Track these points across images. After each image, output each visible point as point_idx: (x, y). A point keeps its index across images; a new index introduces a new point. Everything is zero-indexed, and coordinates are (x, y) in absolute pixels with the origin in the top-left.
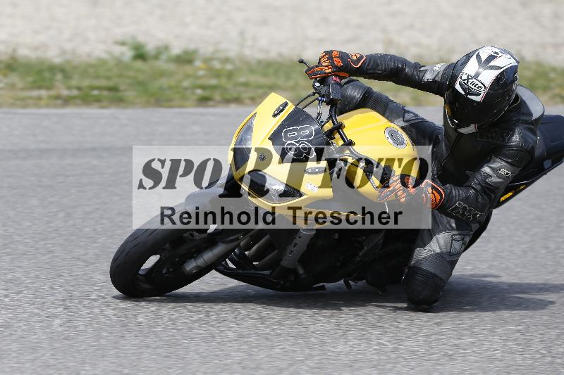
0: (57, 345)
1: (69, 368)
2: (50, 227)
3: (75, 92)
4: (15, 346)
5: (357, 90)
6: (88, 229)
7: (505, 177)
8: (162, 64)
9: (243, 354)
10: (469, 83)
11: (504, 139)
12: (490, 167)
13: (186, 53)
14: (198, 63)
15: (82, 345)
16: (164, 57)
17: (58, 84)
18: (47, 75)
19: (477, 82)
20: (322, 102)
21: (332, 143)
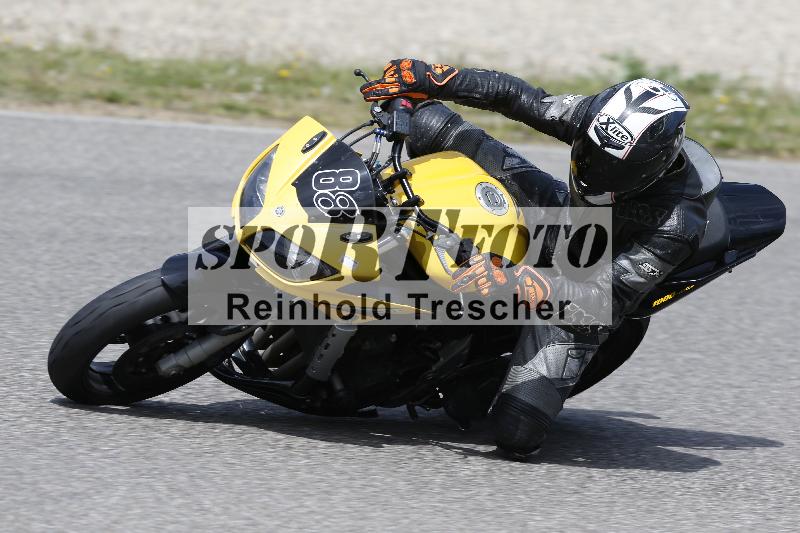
5: (437, 118)
7: (650, 278)
10: (609, 129)
11: (655, 220)
12: (631, 260)
13: (703, 78)
14: (719, 95)
19: (622, 130)
20: (382, 135)
21: (391, 198)
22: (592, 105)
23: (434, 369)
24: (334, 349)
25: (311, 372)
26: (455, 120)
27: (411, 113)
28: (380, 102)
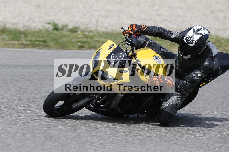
0: (18, 144)
2: (17, 97)
3: (29, 42)
5: (143, 39)
6: (32, 98)
7: (200, 78)
8: (64, 32)
10: (189, 39)
12: (195, 73)
13: (74, 28)
14: (79, 32)
15: (28, 145)
16: (65, 29)
17: (22, 39)
18: (18, 35)
19: (192, 39)
20: (129, 44)
22: (184, 33)
23: (143, 104)
26: (147, 39)
28: (128, 36)
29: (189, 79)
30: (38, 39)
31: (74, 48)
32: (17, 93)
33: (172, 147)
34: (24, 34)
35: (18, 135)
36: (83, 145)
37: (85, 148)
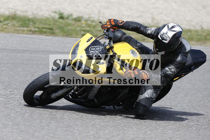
0: (26, 124)
1: (30, 133)
3: (37, 29)
4: (11, 123)
5: (120, 33)
7: (174, 72)
8: (69, 21)
9: (95, 132)
10: (164, 35)
11: (175, 58)
13: (78, 17)
14: (83, 22)
15: (35, 124)
16: (70, 18)
17: (30, 26)
18: (27, 22)
20: (107, 38)
21: (109, 53)
22: (159, 30)
23: (119, 96)
24: (95, 91)
25: (89, 97)
27: (114, 32)
29: (164, 74)
30: (45, 26)
31: (78, 36)
32: (25, 76)
33: (167, 131)
34: (33, 21)
35: (26, 115)
36: (86, 127)
37: (87, 130)
